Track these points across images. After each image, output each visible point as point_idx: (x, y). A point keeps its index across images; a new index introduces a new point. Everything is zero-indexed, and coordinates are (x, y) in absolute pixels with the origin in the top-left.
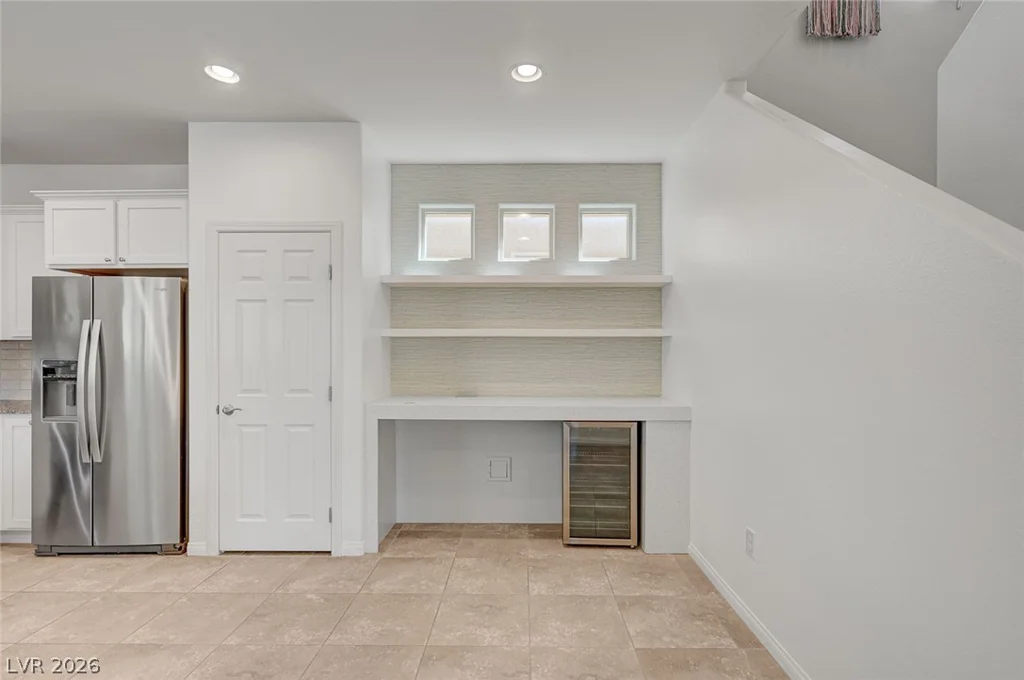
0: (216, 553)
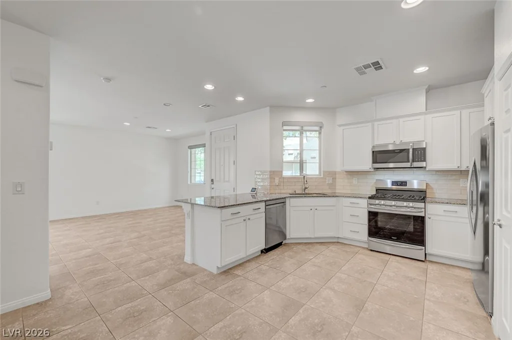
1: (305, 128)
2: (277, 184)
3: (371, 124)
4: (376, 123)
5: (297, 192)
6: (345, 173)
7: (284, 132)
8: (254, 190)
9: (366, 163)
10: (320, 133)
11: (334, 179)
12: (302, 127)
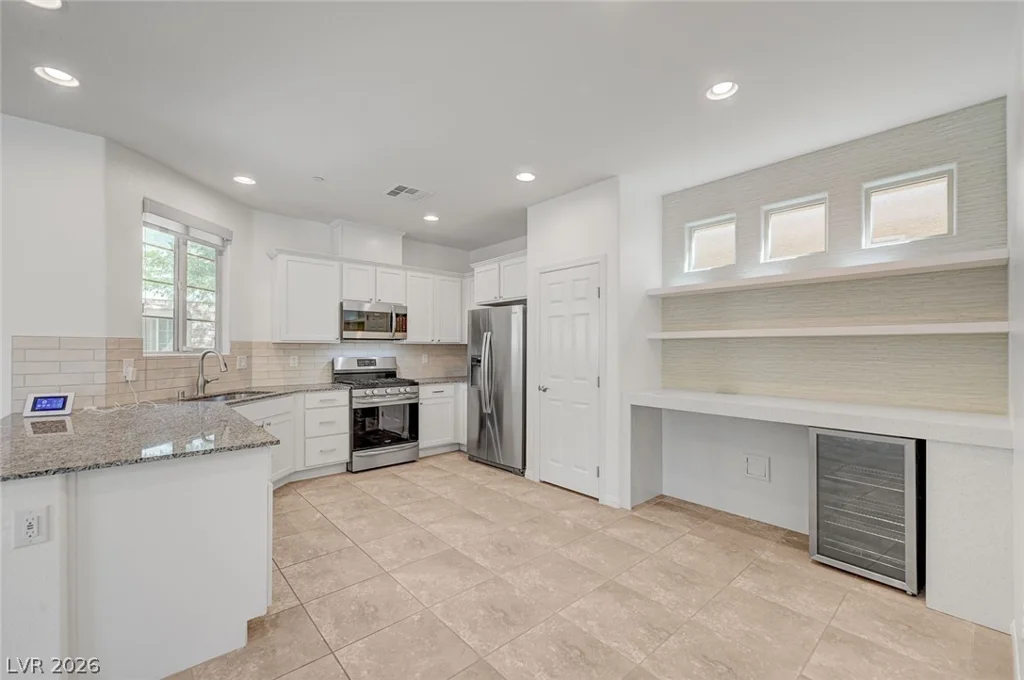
0: (537, 481)
1: (193, 232)
2: (130, 377)
3: (337, 263)
4: (346, 265)
5: (186, 395)
6: (272, 346)
7: (146, 230)
8: (40, 403)
9: (331, 330)
10: (220, 253)
11: (249, 357)
12: (187, 227)
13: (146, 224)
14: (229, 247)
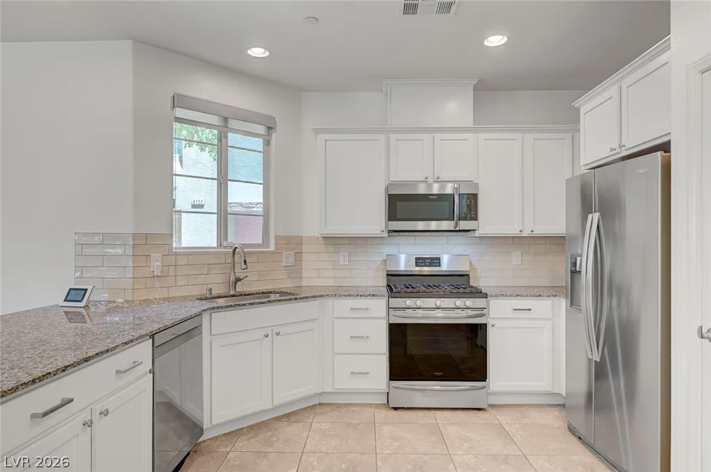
1: (233, 124)
2: (157, 273)
3: (383, 135)
4: (393, 137)
5: (215, 292)
6: (321, 241)
7: (177, 126)
8: (76, 294)
9: (374, 220)
10: (267, 143)
11: (299, 254)
12: (226, 119)
13: (178, 120)
14: (274, 134)
